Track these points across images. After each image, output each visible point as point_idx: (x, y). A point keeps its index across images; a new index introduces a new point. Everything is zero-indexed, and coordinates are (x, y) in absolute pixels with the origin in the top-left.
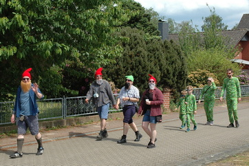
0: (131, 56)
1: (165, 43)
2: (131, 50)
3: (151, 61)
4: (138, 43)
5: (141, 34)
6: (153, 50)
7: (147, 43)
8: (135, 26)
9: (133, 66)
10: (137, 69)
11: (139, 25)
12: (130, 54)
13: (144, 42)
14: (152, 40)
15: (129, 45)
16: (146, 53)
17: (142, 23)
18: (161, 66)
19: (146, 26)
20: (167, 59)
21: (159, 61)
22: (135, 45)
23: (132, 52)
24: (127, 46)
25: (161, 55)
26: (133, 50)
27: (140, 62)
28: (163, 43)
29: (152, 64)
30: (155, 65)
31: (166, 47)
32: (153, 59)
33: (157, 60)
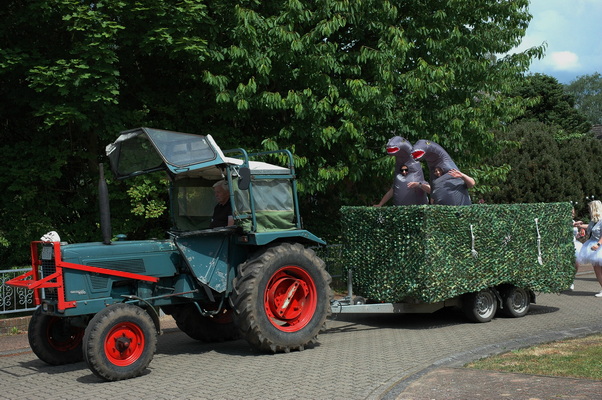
0: (531, 170)
1: (592, 145)
2: (532, 159)
3: (567, 176)
4: (544, 147)
5: (550, 132)
6: (571, 158)
7: (560, 146)
8: (546, 116)
9: (535, 185)
10: (542, 190)
11: (552, 115)
12: (530, 165)
13: (555, 146)
14: (569, 140)
15: (529, 151)
16: (557, 163)
17: (558, 111)
18: (584, 183)
19: (565, 116)
20: (596, 171)
21: (581, 175)
22: (539, 151)
23: (533, 163)
24: (526, 153)
25: (585, 165)
26: (535, 159)
27: (547, 179)
28: (589, 145)
29: (569, 180)
30: (574, 181)
31: (595, 151)
32: (569, 172)
33: (577, 174)
